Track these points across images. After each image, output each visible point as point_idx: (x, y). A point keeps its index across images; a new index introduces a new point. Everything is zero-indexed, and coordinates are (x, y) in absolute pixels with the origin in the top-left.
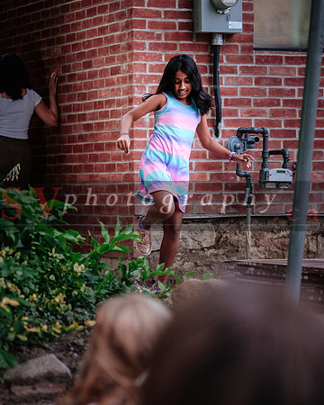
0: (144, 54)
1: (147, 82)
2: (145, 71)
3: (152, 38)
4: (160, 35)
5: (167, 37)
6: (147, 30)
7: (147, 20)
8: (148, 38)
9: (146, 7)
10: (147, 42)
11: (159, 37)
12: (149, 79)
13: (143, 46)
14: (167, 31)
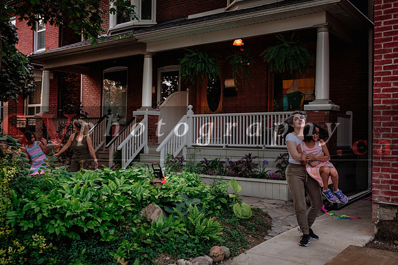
0: (380, 117)
1: (381, 131)
2: (380, 126)
3: (385, 109)
5: (394, 107)
6: (382, 104)
7: (382, 99)
9: (381, 93)
10: (382, 111)
11: (389, 108)
12: (383, 130)
13: (379, 113)
14: (394, 104)
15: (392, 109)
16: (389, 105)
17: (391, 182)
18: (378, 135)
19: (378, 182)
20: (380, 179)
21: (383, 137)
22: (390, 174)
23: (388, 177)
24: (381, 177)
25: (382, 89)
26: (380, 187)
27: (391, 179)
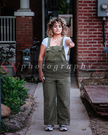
0: (82, 23)
2: (82, 28)
6: (83, 16)
7: (83, 13)
10: (83, 20)
14: (89, 16)
15: (88, 19)
16: (86, 17)
18: (81, 33)
19: (81, 59)
20: (83, 57)
21: (84, 34)
22: (87, 54)
27: (88, 57)
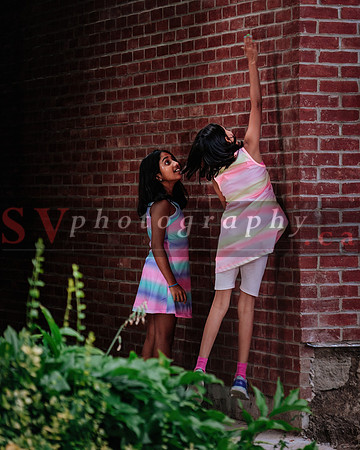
0: (314, 126)
1: (318, 163)
2: (316, 149)
3: (326, 105)
4: (336, 99)
5: (345, 102)
6: (319, 93)
7: (319, 80)
8: (320, 105)
9: (317, 63)
10: (319, 110)
11: (334, 102)
12: (321, 159)
13: (312, 115)
14: (345, 94)
15: (340, 107)
16: (334, 95)
17: (341, 291)
18: (312, 172)
19: (312, 293)
20: (319, 286)
21: (323, 177)
22: (339, 271)
23: (335, 277)
24: (320, 280)
25: (318, 52)
26: (317, 307)
27: (341, 283)
